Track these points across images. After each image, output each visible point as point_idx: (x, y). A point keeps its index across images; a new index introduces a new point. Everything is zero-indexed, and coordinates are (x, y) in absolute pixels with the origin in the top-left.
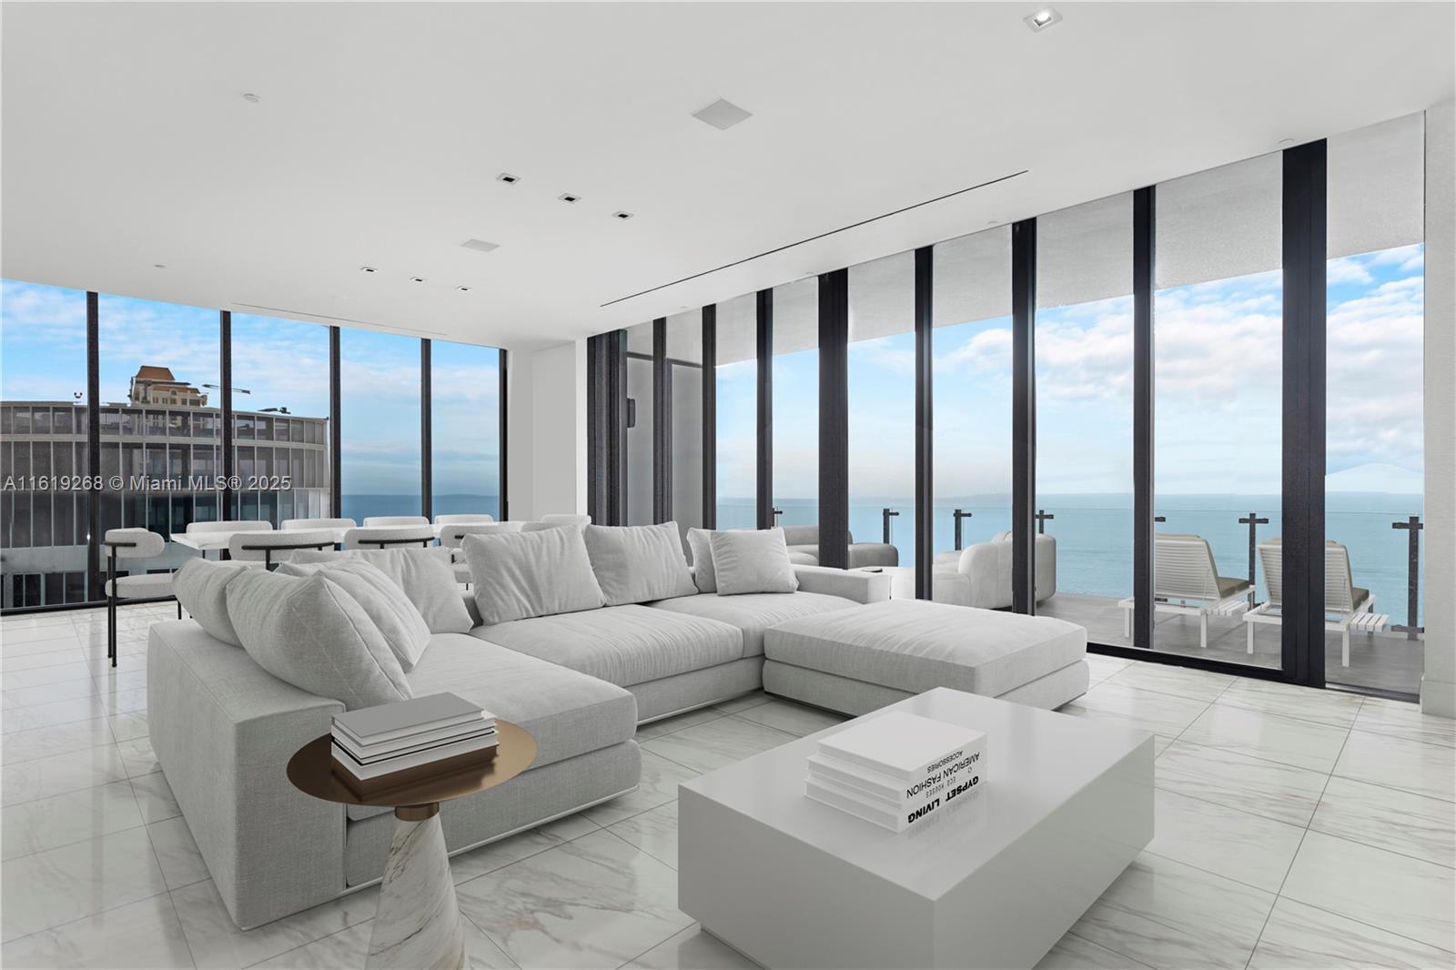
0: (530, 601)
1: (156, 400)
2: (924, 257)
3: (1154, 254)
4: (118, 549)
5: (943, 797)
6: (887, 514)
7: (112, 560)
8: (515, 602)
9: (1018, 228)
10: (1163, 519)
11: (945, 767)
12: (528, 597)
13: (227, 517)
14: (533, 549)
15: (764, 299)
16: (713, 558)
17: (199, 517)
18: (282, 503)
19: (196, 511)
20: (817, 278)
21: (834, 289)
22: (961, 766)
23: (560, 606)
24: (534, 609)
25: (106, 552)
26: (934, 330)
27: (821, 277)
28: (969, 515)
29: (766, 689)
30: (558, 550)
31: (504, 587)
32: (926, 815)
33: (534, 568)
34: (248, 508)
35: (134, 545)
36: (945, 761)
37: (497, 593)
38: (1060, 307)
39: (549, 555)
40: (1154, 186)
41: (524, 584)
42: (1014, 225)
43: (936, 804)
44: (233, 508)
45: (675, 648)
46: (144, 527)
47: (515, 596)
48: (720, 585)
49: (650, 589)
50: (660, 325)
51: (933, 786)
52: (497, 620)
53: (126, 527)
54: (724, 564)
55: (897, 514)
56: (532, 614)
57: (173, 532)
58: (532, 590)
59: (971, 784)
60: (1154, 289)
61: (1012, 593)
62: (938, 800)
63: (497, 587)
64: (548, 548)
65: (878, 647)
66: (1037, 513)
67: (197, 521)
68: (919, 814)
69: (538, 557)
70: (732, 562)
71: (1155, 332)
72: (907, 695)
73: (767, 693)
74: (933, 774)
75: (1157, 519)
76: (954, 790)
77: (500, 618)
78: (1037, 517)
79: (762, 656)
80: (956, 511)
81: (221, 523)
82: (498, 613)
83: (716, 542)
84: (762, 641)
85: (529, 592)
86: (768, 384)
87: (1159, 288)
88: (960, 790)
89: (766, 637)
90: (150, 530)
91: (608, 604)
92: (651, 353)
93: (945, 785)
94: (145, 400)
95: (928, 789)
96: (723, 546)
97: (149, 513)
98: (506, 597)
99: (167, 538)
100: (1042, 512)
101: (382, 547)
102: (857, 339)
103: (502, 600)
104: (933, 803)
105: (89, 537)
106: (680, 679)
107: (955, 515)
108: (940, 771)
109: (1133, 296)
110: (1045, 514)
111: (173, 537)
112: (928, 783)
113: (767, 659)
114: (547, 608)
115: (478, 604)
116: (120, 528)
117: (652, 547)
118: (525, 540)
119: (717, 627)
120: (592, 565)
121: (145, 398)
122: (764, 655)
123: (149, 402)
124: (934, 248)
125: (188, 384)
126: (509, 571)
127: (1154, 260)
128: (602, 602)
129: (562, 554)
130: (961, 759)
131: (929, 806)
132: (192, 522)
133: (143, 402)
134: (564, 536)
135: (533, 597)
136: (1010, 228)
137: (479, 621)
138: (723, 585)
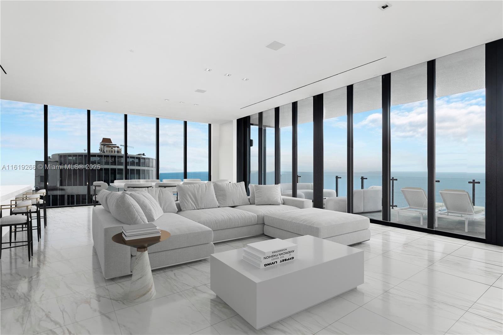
0: (195, 205)
1: (107, 151)
2: (350, 89)
3: (435, 84)
4: (96, 187)
5: (279, 261)
6: (337, 178)
7: (95, 190)
8: (190, 204)
9: (384, 77)
10: (439, 181)
11: (280, 253)
12: (194, 203)
13: (126, 179)
14: (197, 189)
15: (295, 105)
16: (255, 194)
17: (118, 178)
18: (142, 174)
19: (117, 176)
20: (313, 97)
21: (318, 101)
22: (287, 253)
23: (204, 206)
24: (196, 207)
25: (93, 188)
26: (354, 114)
27: (314, 97)
28: (366, 179)
29: (265, 234)
30: (204, 190)
31: (187, 200)
32: (271, 265)
33: (197, 195)
34: (132, 175)
35: (100, 186)
36: (279, 251)
37: (186, 202)
38: (400, 105)
39: (202, 191)
40: (435, 60)
41: (194, 200)
42: (383, 76)
43: (275, 263)
44: (128, 175)
45: (234, 220)
46: (102, 181)
47: (191, 202)
48: (256, 202)
49: (233, 202)
50: (261, 114)
51: (274, 257)
52: (185, 210)
53: (98, 181)
54: (258, 195)
55: (341, 178)
56: (196, 208)
57: (111, 183)
58: (195, 201)
59: (290, 259)
60: (435, 97)
61: (382, 207)
62: (276, 262)
63: (185, 200)
64: (201, 189)
65: (294, 221)
66: (391, 178)
67: (118, 180)
68: (269, 264)
69: (198, 192)
70: (261, 195)
71: (436, 112)
72: (300, 235)
73: (265, 235)
74: (274, 254)
75: (437, 181)
76: (284, 260)
77: (186, 209)
78: (391, 180)
79: (264, 224)
80: (362, 177)
81: (124, 180)
82: (185, 208)
83: (256, 188)
84: (263, 219)
85: (195, 202)
86: (296, 135)
87: (437, 97)
88: (286, 260)
89: (265, 218)
90: (104, 182)
91: (220, 206)
92: (258, 124)
93: (280, 258)
94: (104, 152)
95: (272, 258)
96: (258, 190)
97: (104, 176)
98: (188, 203)
99: (109, 185)
100: (393, 178)
101: (165, 188)
102: (326, 118)
103: (187, 204)
104: (274, 262)
105: (87, 183)
106: (236, 229)
107: (361, 178)
108: (278, 253)
109: (427, 100)
110: (394, 179)
111: (111, 184)
112: (272, 256)
113: (265, 224)
114: (200, 207)
115: (180, 205)
116: (96, 181)
117: (235, 189)
118: (195, 186)
119: (248, 214)
120: (216, 195)
121: (104, 150)
122: (264, 223)
123: (105, 152)
124: (354, 85)
125: (116, 145)
126: (189, 195)
127: (435, 87)
128: (218, 206)
129: (206, 191)
130: (286, 251)
131: (273, 263)
132: (116, 180)
133: (103, 152)
134: (207, 186)
135: (196, 203)
136: (381, 77)
137: (180, 210)
138: (257, 202)
